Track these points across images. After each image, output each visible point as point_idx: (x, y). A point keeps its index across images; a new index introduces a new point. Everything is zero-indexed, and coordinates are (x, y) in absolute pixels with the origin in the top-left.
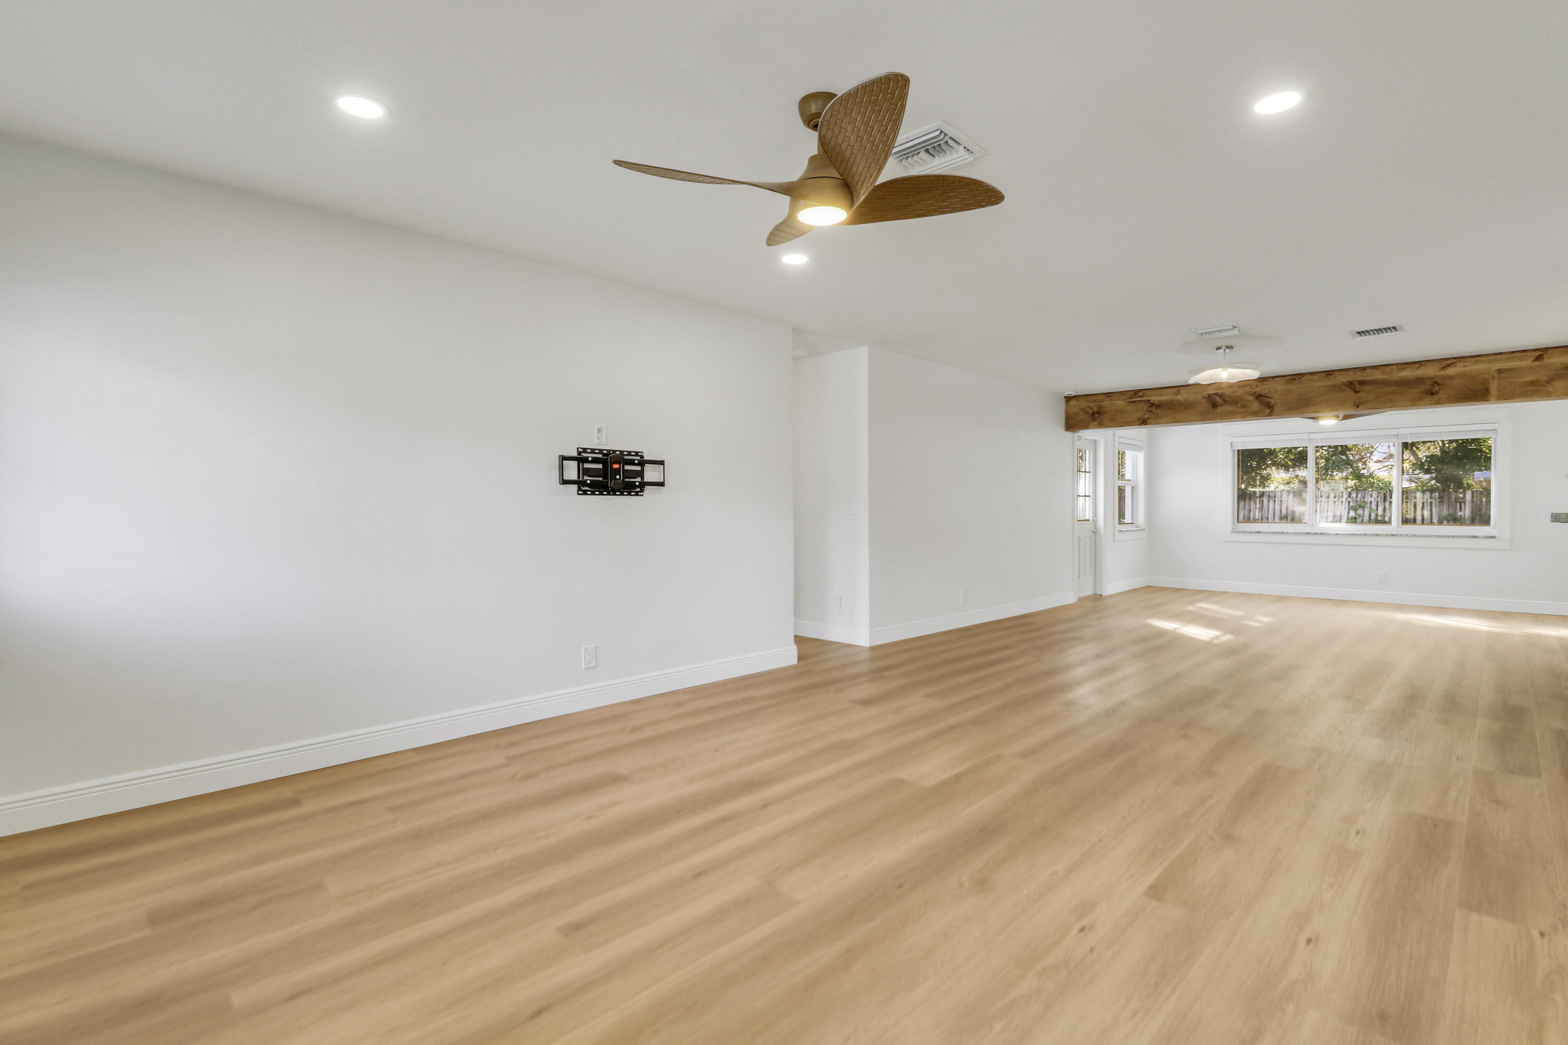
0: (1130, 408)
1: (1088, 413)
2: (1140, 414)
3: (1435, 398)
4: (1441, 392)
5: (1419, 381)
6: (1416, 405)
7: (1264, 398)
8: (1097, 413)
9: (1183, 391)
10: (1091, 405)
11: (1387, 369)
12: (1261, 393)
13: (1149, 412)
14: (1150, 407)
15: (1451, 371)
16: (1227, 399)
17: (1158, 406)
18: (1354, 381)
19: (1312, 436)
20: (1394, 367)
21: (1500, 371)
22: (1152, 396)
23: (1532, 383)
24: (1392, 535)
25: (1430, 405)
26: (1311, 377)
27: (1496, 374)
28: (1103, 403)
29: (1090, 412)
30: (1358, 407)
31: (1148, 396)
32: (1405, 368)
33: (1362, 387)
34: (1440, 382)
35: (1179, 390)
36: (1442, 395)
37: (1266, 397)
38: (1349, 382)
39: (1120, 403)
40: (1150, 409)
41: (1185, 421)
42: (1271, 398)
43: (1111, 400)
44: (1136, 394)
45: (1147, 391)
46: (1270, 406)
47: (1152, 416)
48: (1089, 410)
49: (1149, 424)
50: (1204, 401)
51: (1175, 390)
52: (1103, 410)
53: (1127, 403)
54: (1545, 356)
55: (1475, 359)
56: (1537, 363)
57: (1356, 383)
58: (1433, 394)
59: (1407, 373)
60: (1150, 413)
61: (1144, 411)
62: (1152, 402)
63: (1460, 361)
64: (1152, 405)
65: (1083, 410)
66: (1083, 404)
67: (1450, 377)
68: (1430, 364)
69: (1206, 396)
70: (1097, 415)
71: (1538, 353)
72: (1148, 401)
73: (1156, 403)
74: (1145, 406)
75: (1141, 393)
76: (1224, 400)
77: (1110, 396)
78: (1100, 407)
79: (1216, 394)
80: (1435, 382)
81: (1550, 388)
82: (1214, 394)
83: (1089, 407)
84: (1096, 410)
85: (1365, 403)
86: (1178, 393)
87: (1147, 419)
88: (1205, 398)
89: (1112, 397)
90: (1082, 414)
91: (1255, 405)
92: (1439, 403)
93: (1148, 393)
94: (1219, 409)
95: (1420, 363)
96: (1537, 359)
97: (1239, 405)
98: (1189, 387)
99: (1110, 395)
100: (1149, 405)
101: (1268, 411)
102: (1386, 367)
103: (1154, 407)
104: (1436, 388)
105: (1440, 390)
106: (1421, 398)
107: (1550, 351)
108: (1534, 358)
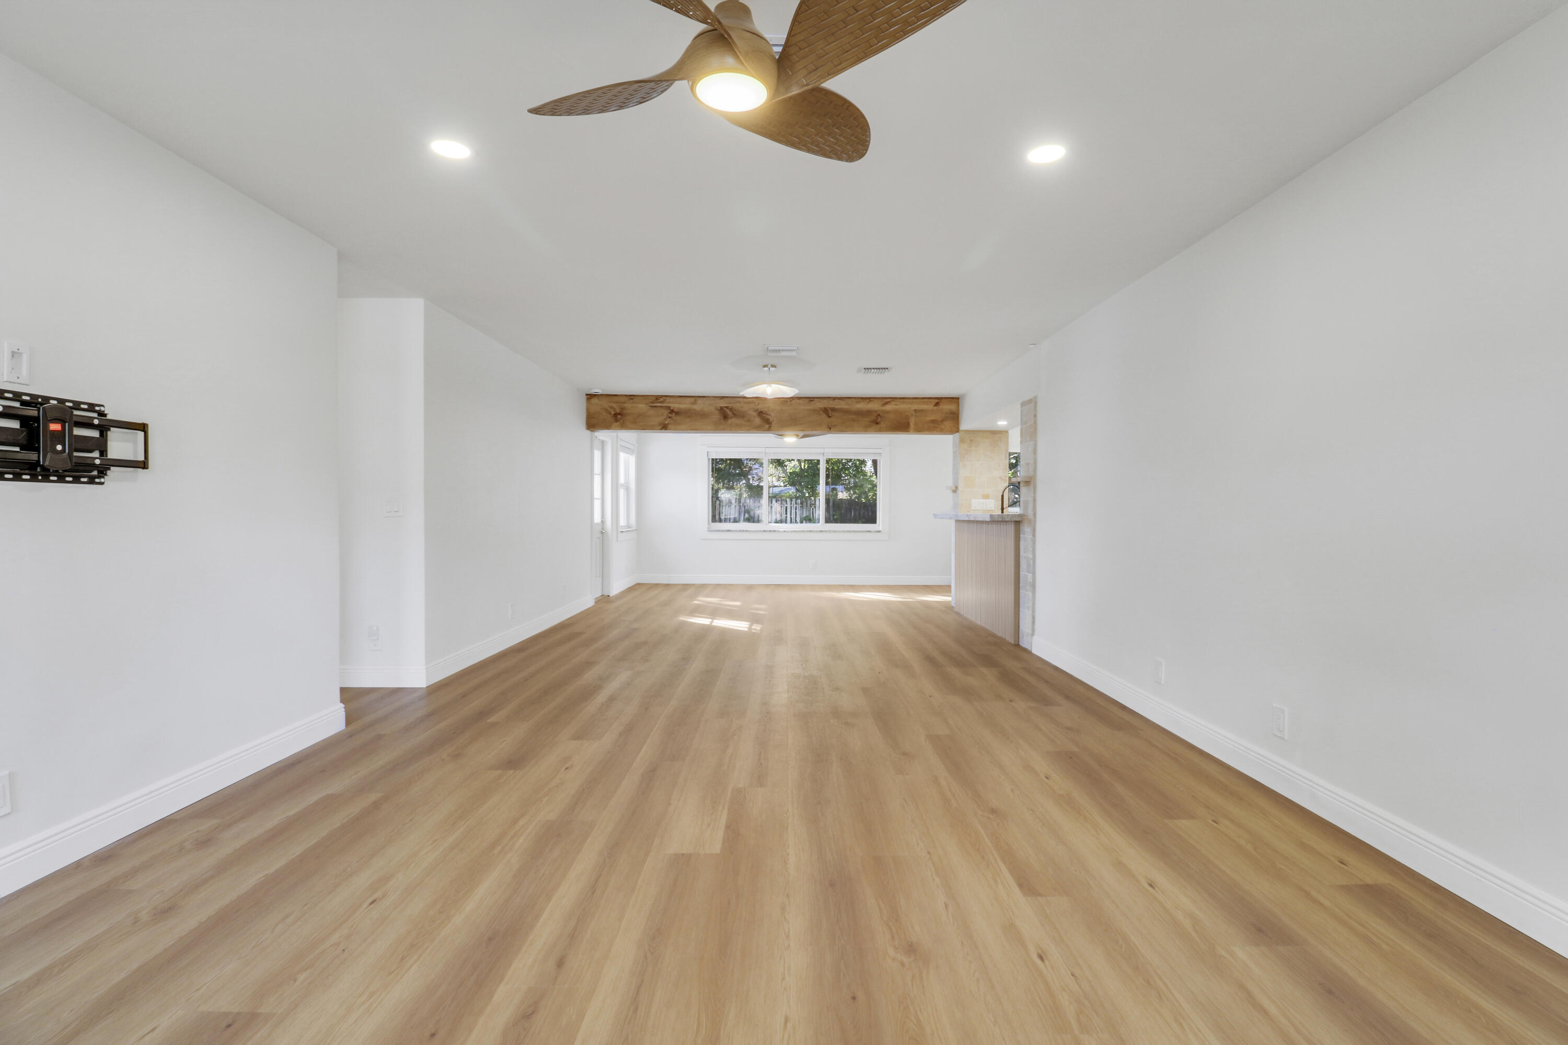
0: (652, 412)
1: (611, 414)
2: (660, 419)
3: (879, 426)
4: (882, 422)
5: (868, 413)
6: (866, 431)
7: (764, 415)
8: (619, 414)
9: (700, 401)
10: (614, 405)
11: (849, 401)
12: (762, 410)
13: (670, 418)
14: (670, 413)
15: (888, 407)
16: (735, 413)
17: (677, 413)
18: (828, 407)
19: (768, 450)
20: (854, 400)
21: (916, 411)
22: (673, 403)
23: (933, 421)
24: (821, 531)
25: (875, 431)
26: (798, 401)
27: (914, 413)
28: (626, 405)
29: (613, 413)
30: (830, 429)
31: (668, 403)
32: (860, 402)
33: (833, 413)
34: (881, 415)
35: (696, 400)
36: (883, 425)
37: (766, 414)
38: (825, 408)
39: (642, 407)
40: (670, 415)
41: (701, 430)
42: (770, 415)
43: (633, 403)
44: (657, 399)
45: (668, 398)
46: (768, 422)
47: (672, 422)
48: (610, 410)
49: (670, 429)
50: (717, 412)
51: (692, 400)
52: (625, 412)
53: (649, 407)
54: (940, 403)
55: (902, 400)
56: (935, 408)
57: (829, 410)
58: (877, 424)
59: (862, 406)
60: (670, 419)
61: (665, 417)
62: (672, 408)
63: (893, 401)
64: (672, 411)
65: (606, 410)
66: (605, 403)
67: (888, 412)
68: (876, 401)
69: (719, 408)
70: (619, 416)
71: (937, 401)
72: (669, 408)
73: (676, 410)
74: (666, 412)
75: (661, 400)
76: (733, 413)
77: (632, 399)
78: (623, 409)
79: (727, 407)
80: (879, 415)
81: (943, 426)
82: (725, 407)
83: (612, 407)
84: (618, 411)
85: (835, 426)
86: (695, 403)
87: (668, 424)
88: (717, 409)
89: (634, 400)
90: (605, 414)
91: (758, 421)
92: (880, 431)
93: (668, 400)
94: (730, 421)
95: (870, 399)
96: (937, 404)
97: (745, 419)
98: (705, 399)
99: (632, 397)
100: (669, 411)
101: (767, 426)
102: (848, 399)
103: (674, 414)
104: (879, 420)
105: (881, 420)
106: (870, 426)
107: (943, 400)
108: (934, 404)
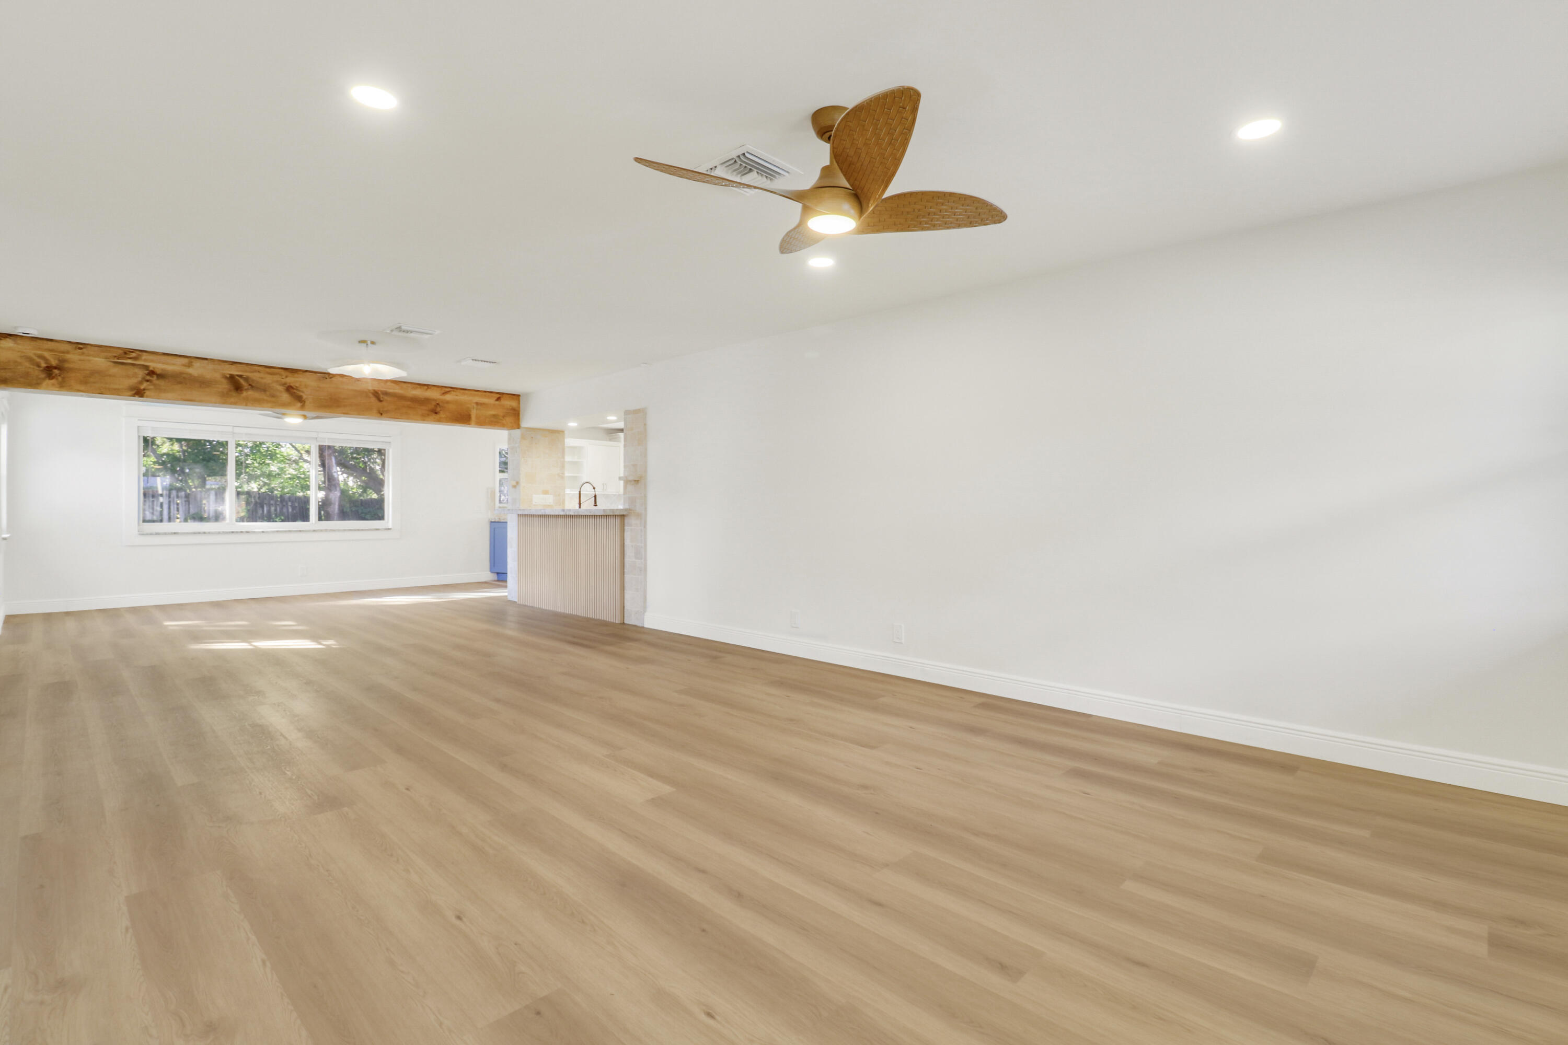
0: (116, 370)
1: (39, 366)
2: (133, 381)
3: (437, 416)
4: (441, 412)
5: (426, 401)
6: (424, 420)
7: (295, 391)
8: (56, 368)
9: (197, 364)
10: (46, 354)
11: (405, 385)
12: (292, 385)
13: (148, 381)
14: (148, 374)
15: (448, 397)
16: (253, 385)
17: (161, 376)
18: (379, 390)
20: (409, 385)
21: (477, 404)
22: (152, 361)
23: (494, 416)
25: (434, 421)
27: (475, 406)
28: (68, 356)
29: (43, 365)
30: (381, 414)
31: (145, 360)
32: (417, 388)
33: (386, 398)
34: (441, 404)
35: (192, 362)
36: (442, 415)
37: (296, 389)
38: (374, 390)
39: (100, 362)
40: (148, 378)
41: (201, 401)
42: (303, 392)
43: (83, 354)
44: (125, 353)
45: (144, 354)
46: (299, 399)
47: (152, 387)
48: (38, 360)
49: (147, 397)
50: (224, 381)
51: (186, 361)
52: (66, 365)
53: (112, 364)
54: (502, 399)
55: (462, 391)
56: (497, 402)
57: (379, 392)
58: (436, 413)
59: (418, 393)
60: (148, 383)
61: (140, 379)
62: (151, 369)
63: (454, 391)
64: (152, 373)
65: (30, 360)
66: (29, 349)
67: (448, 402)
68: (435, 388)
69: (228, 376)
70: (56, 371)
71: (498, 396)
72: (146, 367)
73: (158, 372)
74: (141, 373)
75: (133, 355)
76: (250, 385)
77: (80, 349)
78: (63, 361)
79: (240, 376)
80: (438, 404)
81: (504, 422)
82: (238, 375)
83: (41, 357)
84: (54, 363)
85: (387, 412)
86: (189, 365)
87: (144, 389)
88: (225, 377)
89: (84, 350)
90: (27, 364)
91: (285, 397)
92: (439, 421)
93: (145, 356)
94: (245, 394)
95: (428, 386)
96: (498, 399)
97: (268, 393)
98: (206, 361)
99: (81, 346)
100: (147, 372)
101: (299, 405)
102: (403, 384)
103: (155, 376)
104: (438, 409)
105: (441, 410)
106: (428, 415)
107: (504, 396)
108: (496, 398)
